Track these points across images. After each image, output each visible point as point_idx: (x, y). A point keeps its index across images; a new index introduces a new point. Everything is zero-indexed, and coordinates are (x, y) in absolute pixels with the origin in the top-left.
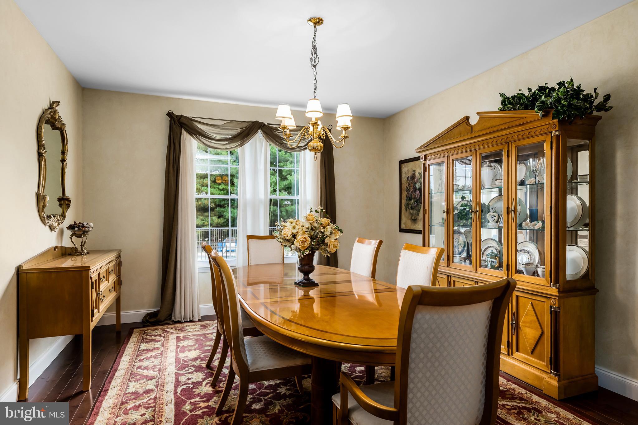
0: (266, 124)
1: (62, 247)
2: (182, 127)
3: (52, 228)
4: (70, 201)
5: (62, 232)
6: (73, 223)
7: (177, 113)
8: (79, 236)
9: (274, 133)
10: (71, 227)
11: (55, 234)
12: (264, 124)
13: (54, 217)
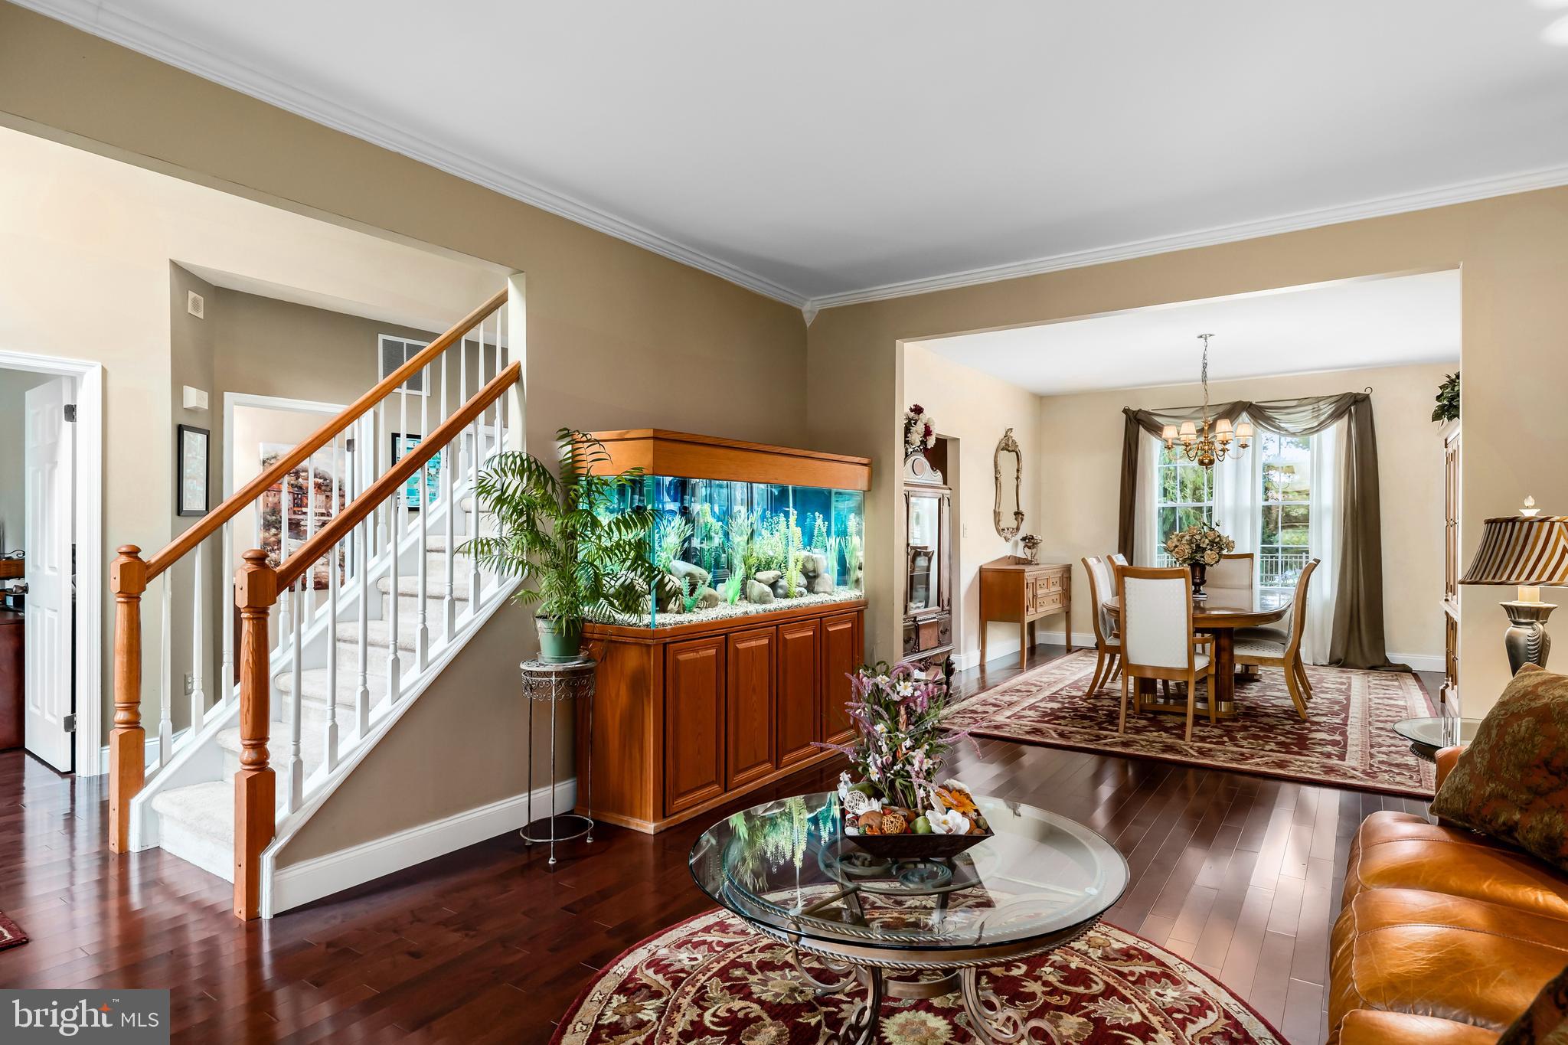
0: (1254, 403)
1: (1015, 557)
2: (1139, 424)
3: (1007, 539)
4: (1023, 515)
5: (1016, 544)
6: (1025, 536)
7: (1134, 408)
8: (1029, 548)
9: (1265, 413)
10: (1024, 539)
11: (1010, 544)
12: (1251, 404)
13: (1008, 529)
